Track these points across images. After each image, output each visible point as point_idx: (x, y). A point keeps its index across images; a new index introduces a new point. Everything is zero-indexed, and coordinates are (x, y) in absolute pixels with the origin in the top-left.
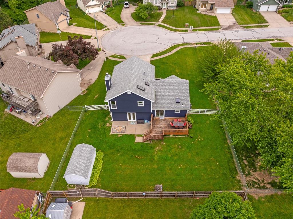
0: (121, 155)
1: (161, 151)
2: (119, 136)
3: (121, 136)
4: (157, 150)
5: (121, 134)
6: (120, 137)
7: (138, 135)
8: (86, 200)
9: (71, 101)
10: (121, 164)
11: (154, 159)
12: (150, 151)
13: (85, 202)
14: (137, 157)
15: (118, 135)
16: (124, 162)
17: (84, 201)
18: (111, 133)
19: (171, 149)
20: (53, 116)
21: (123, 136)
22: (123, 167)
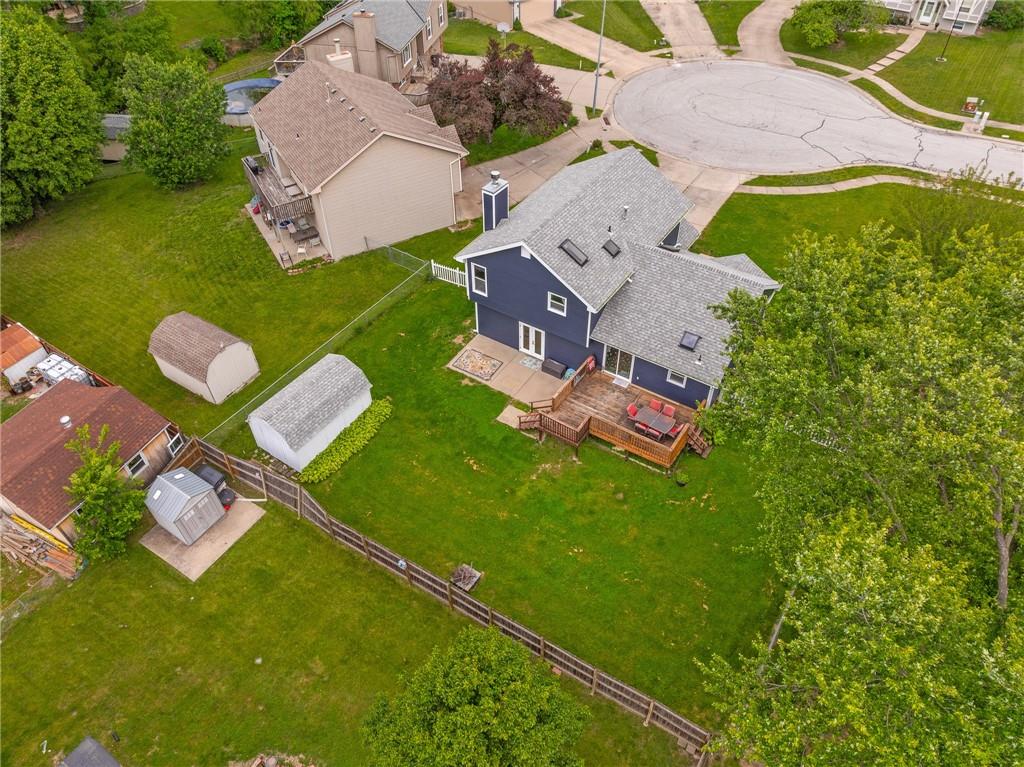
0: (433, 437)
1: (554, 480)
2: (465, 382)
3: (471, 384)
4: (544, 470)
5: (472, 380)
6: (467, 385)
7: (519, 405)
8: (273, 507)
9: (411, 239)
10: (418, 461)
11: (513, 492)
12: (520, 464)
13: (265, 512)
14: (471, 462)
15: (464, 377)
16: (429, 459)
17: (264, 508)
18: (450, 365)
19: (588, 488)
20: (341, 261)
21: (474, 387)
22: (418, 472)
